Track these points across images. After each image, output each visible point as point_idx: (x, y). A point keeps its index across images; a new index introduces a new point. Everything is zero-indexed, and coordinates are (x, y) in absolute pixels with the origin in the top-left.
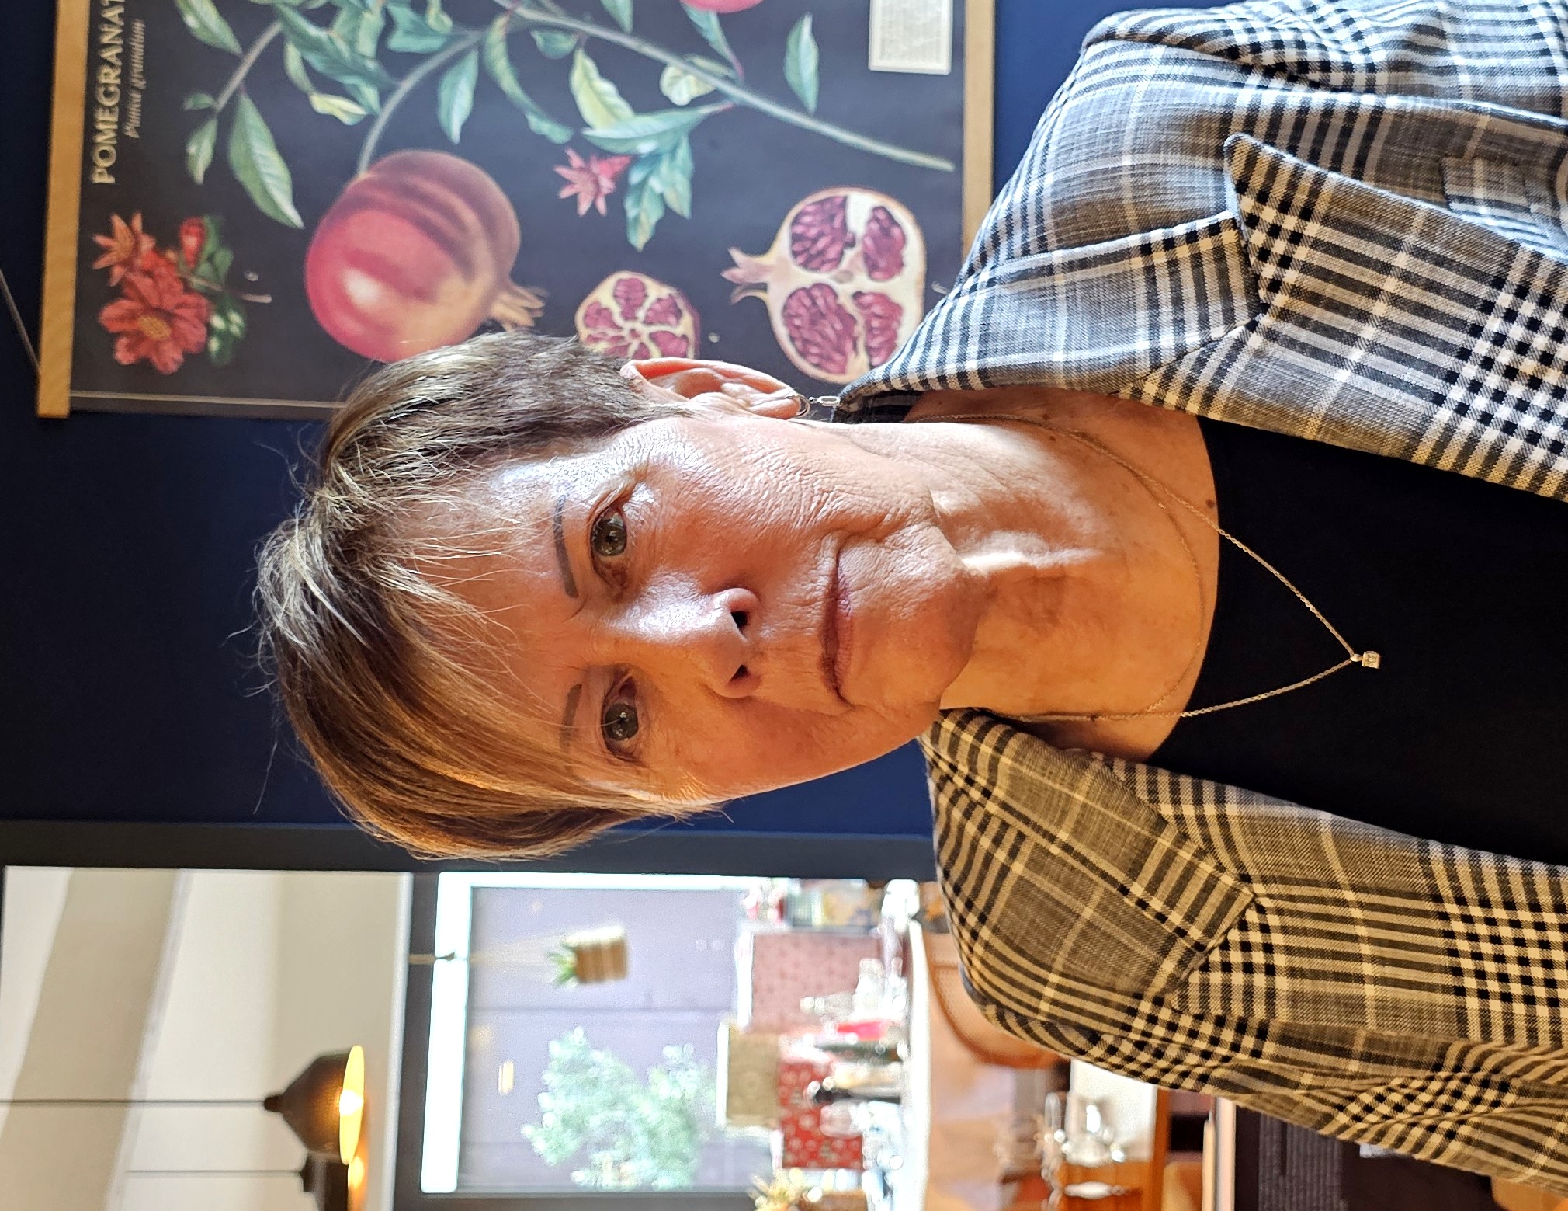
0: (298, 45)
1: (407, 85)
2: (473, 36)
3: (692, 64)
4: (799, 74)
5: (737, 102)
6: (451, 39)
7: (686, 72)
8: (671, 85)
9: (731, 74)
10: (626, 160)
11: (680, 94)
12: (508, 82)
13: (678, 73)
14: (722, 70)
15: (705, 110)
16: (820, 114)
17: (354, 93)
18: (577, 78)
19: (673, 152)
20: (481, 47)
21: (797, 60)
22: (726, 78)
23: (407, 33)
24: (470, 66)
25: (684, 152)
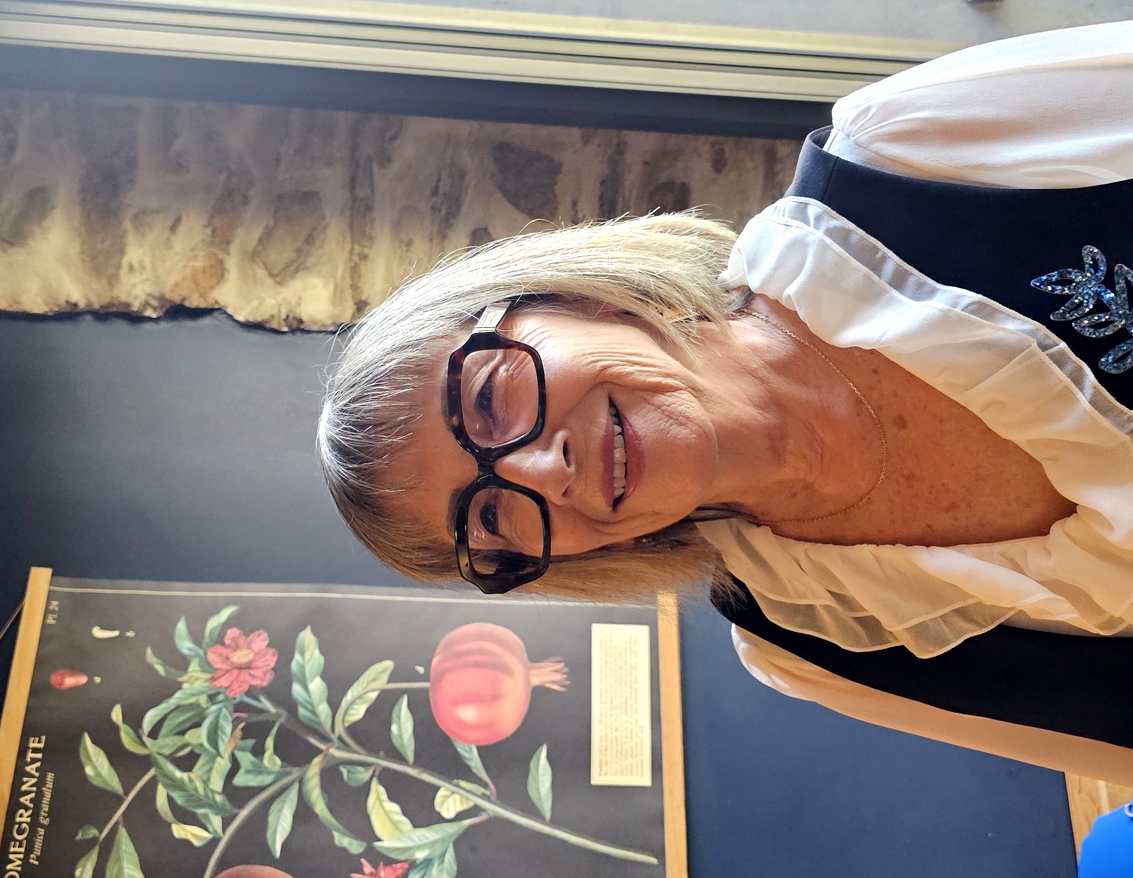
0: (166, 786)
1: (244, 813)
2: (296, 772)
3: (457, 786)
4: (538, 790)
5: (491, 814)
6: (280, 776)
7: (453, 793)
8: (443, 803)
9: (487, 793)
10: (406, 866)
11: (448, 809)
12: (320, 807)
13: (448, 793)
14: (482, 790)
15: (467, 822)
16: (554, 822)
17: (204, 821)
18: (371, 801)
19: (443, 856)
20: (301, 781)
21: (536, 780)
22: (484, 797)
23: (248, 772)
24: (293, 795)
25: (450, 856)
